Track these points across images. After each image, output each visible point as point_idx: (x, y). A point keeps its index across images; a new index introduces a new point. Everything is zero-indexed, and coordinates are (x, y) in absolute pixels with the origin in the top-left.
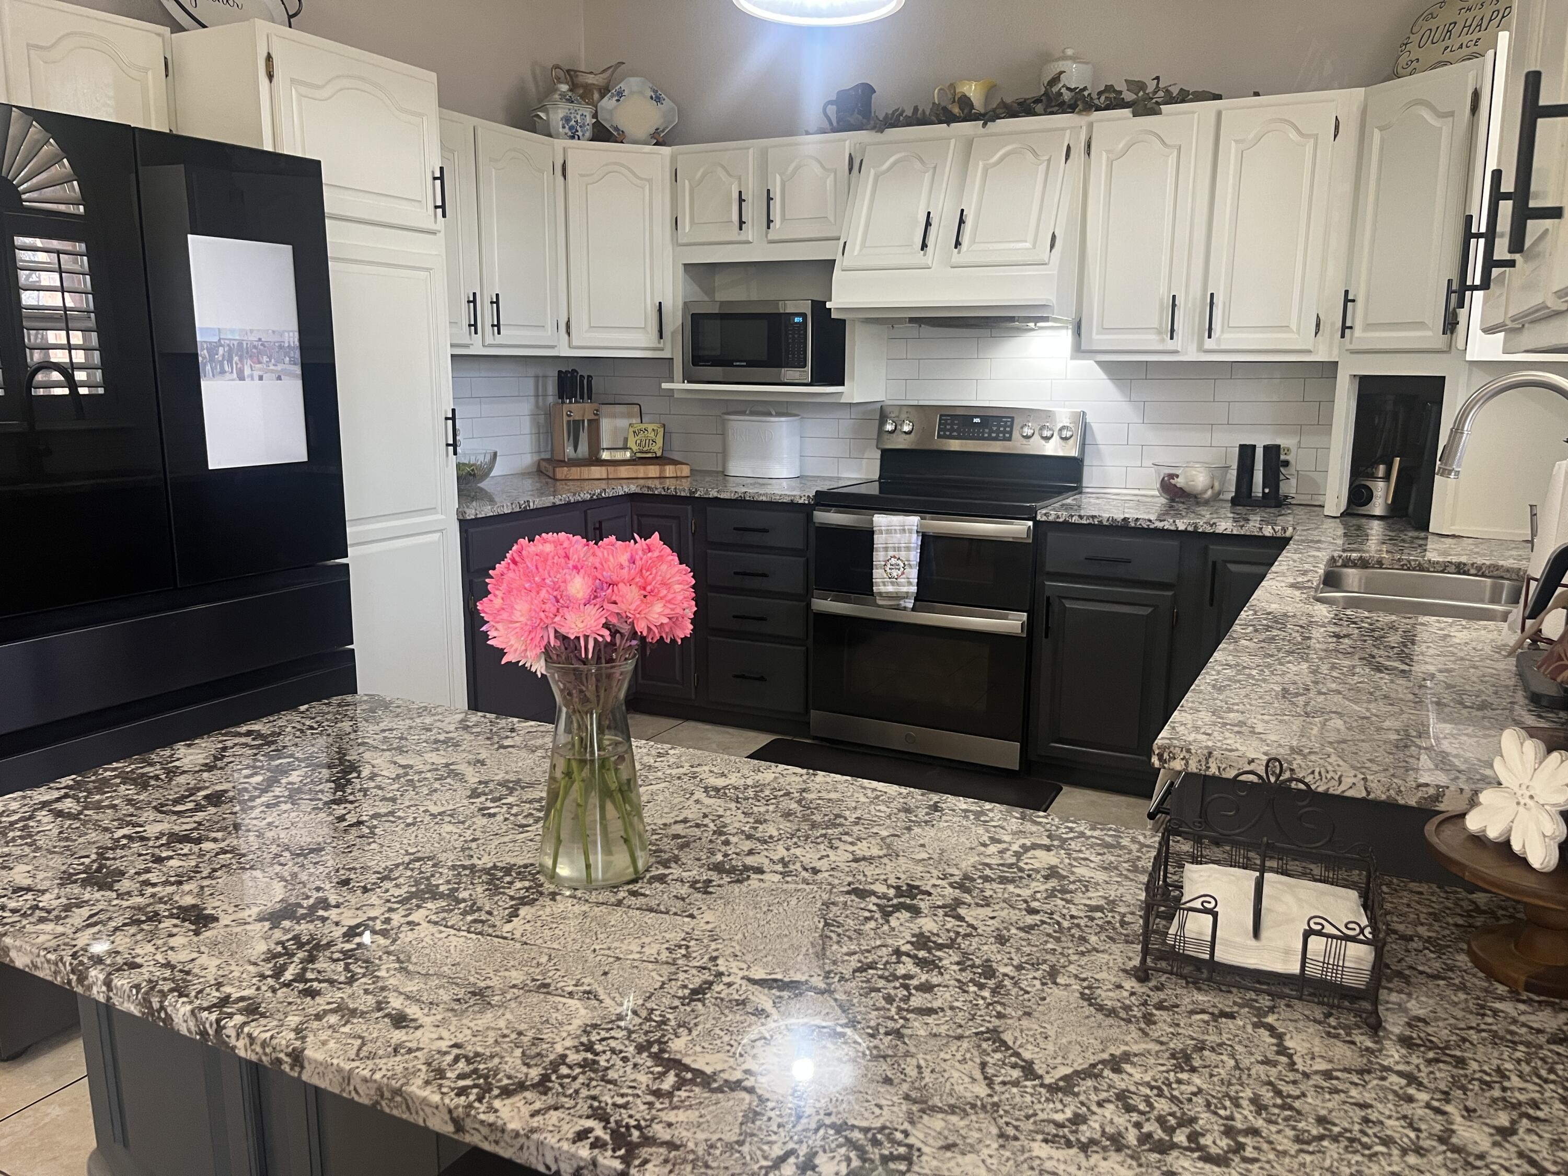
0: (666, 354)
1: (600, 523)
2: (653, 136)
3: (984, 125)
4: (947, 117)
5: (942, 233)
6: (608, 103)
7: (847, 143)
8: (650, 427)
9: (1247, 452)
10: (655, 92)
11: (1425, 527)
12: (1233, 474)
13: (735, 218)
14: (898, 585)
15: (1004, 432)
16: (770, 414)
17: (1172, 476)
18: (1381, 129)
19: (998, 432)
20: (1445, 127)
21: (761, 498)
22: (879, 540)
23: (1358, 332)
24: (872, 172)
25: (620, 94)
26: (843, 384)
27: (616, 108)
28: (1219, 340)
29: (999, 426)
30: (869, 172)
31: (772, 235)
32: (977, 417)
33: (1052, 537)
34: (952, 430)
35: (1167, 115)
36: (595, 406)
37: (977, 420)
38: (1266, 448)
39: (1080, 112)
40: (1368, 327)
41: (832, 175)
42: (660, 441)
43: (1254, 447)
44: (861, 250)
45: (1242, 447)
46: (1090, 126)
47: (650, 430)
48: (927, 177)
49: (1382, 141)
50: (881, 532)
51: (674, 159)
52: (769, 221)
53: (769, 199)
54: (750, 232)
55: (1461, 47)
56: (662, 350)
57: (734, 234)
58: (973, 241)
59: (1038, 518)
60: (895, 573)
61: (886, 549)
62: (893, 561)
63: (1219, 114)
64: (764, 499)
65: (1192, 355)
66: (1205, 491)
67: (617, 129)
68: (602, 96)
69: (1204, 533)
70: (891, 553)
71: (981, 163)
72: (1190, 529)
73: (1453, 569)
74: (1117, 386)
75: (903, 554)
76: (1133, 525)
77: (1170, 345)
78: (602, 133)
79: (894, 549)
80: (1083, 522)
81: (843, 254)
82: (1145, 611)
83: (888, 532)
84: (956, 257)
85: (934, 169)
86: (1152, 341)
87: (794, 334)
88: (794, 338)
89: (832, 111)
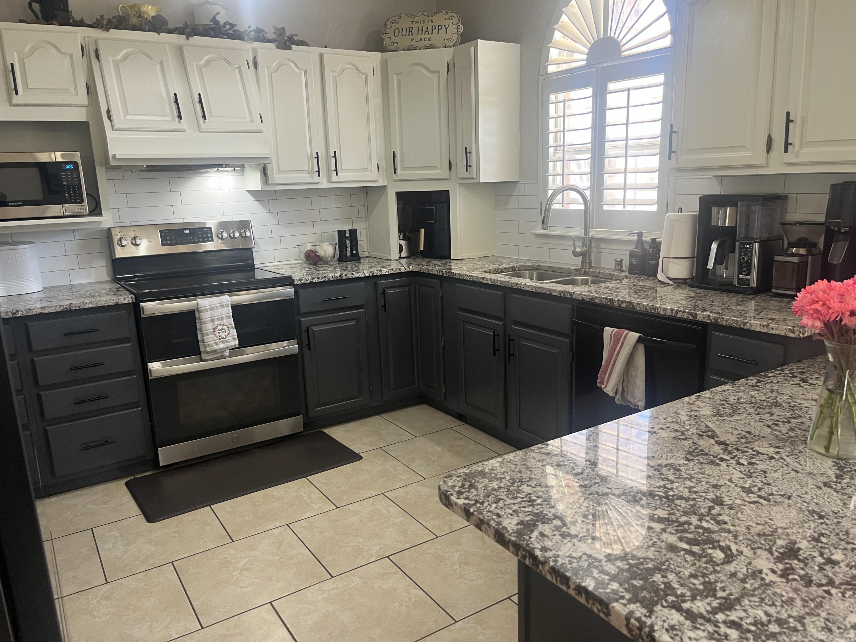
3: (188, 38)
5: (189, 107)
9: (341, 233)
11: (449, 257)
14: (227, 342)
16: (11, 244)
18: (396, 74)
19: (203, 238)
21: (87, 306)
22: (206, 316)
23: (399, 171)
24: (110, 59)
26: (100, 214)
28: (339, 177)
29: (203, 234)
30: (108, 61)
31: (16, 100)
32: (186, 229)
33: (301, 292)
34: (171, 240)
35: (295, 51)
37: (185, 232)
38: (350, 231)
39: (247, 41)
40: (404, 168)
41: (68, 58)
43: (345, 231)
44: (126, 116)
45: (339, 232)
46: (253, 47)
49: (398, 79)
50: (206, 310)
52: (14, 89)
53: (12, 71)
55: (421, 40)
59: (296, 283)
60: (223, 335)
61: (213, 321)
62: (220, 327)
63: (321, 56)
64: (90, 306)
69: (377, 276)
70: (217, 323)
71: (194, 63)
72: (371, 275)
75: (226, 321)
76: (345, 278)
77: (314, 179)
79: (219, 319)
80: (320, 280)
81: (110, 118)
82: (353, 323)
83: (211, 309)
84: (204, 126)
85: (161, 63)
86: (305, 178)
87: (67, 178)
88: (67, 181)
89: (37, 7)
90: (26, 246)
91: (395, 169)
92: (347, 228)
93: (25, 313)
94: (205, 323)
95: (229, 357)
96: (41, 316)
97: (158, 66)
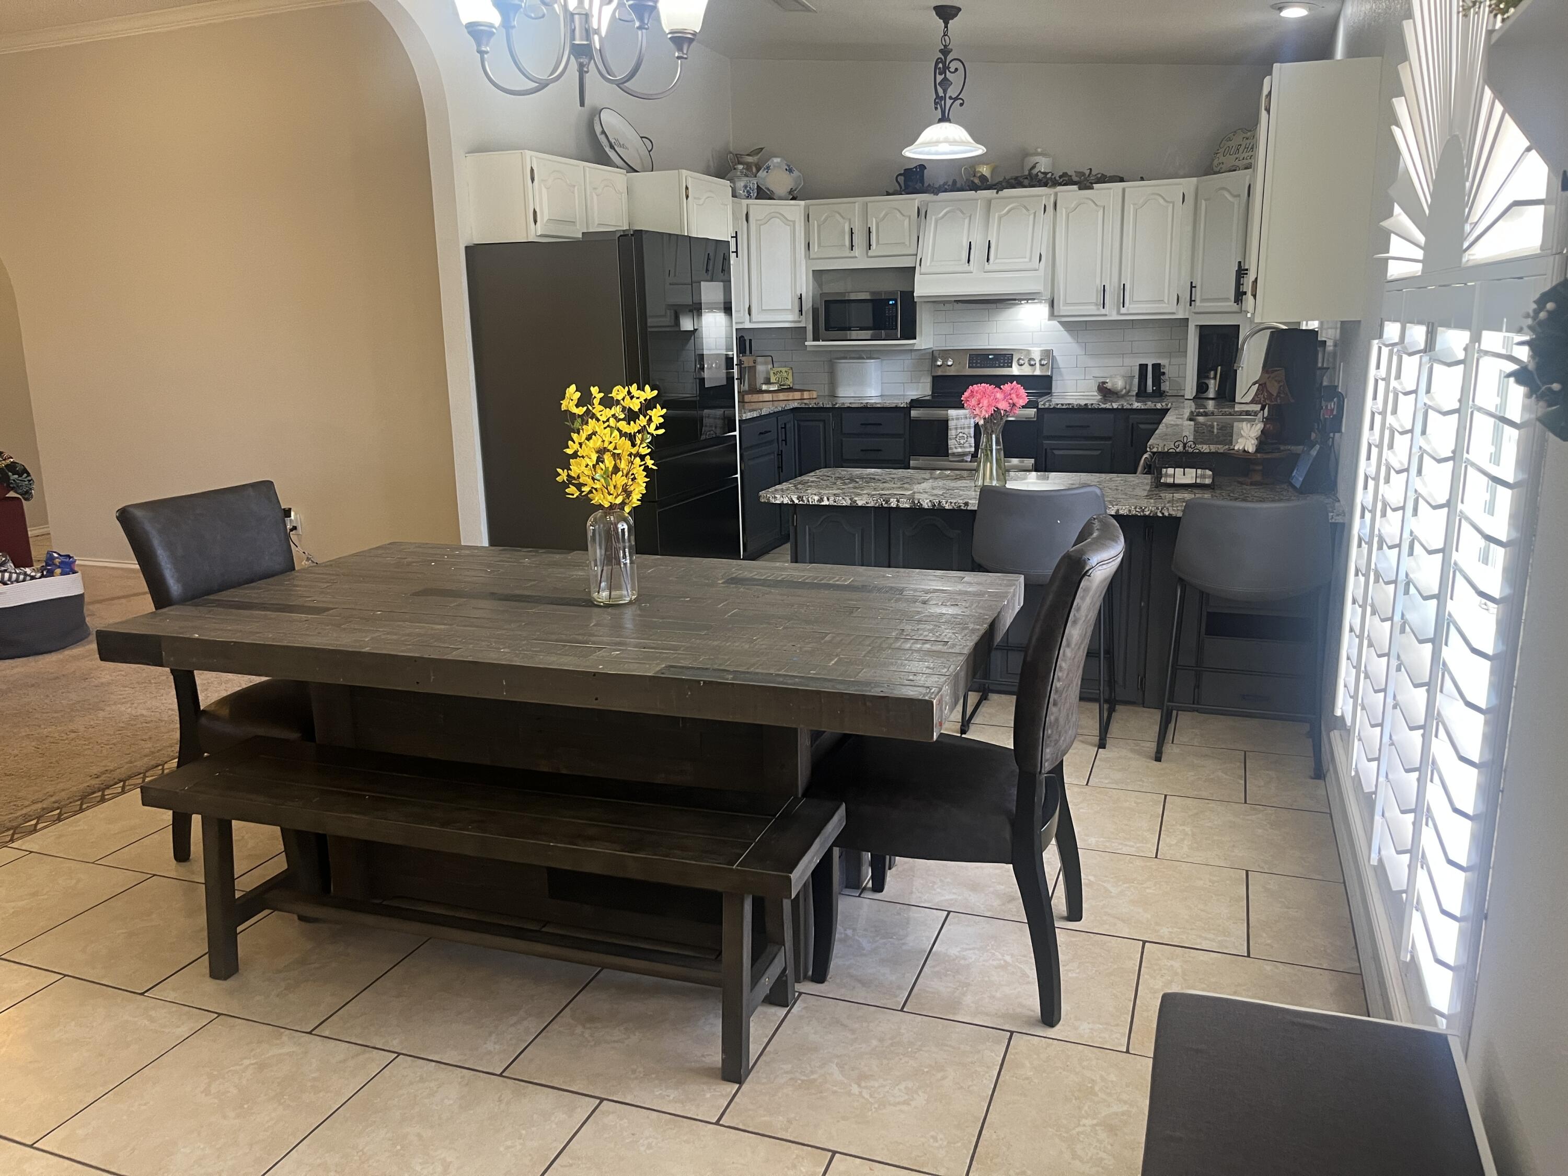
0: (802, 325)
1: (785, 424)
2: (791, 192)
3: (997, 193)
4: (975, 188)
5: (978, 253)
6: (762, 174)
7: (916, 201)
8: (784, 370)
9: (1143, 368)
10: (789, 166)
11: (1234, 401)
12: (1136, 381)
13: (847, 243)
14: (964, 447)
15: (1008, 363)
16: (863, 358)
17: (1104, 383)
18: (1205, 200)
19: (1004, 363)
20: (1235, 201)
22: (952, 424)
23: (1198, 303)
24: (933, 218)
25: (768, 168)
26: (916, 338)
27: (766, 176)
28: (1128, 309)
29: (1004, 360)
30: (932, 219)
31: (871, 253)
32: (989, 355)
33: (1046, 416)
34: (977, 363)
35: (1097, 190)
36: (754, 358)
37: (990, 357)
38: (1153, 365)
39: (1050, 187)
40: (1203, 300)
41: (908, 220)
42: (790, 377)
43: (1147, 365)
44: (931, 263)
45: (1140, 365)
46: (1056, 194)
47: (783, 371)
48: (967, 221)
49: (1206, 206)
50: (953, 419)
51: (807, 208)
52: (870, 245)
53: (870, 232)
54: (856, 252)
55: (1244, 158)
56: (800, 322)
57: (847, 253)
58: (996, 258)
59: (1040, 407)
60: (962, 442)
61: (956, 429)
62: (961, 435)
63: (1124, 190)
65: (1115, 317)
66: (1122, 390)
67: (768, 189)
68: (758, 170)
69: (1127, 409)
70: (959, 431)
71: (997, 214)
72: (1118, 408)
73: (1244, 413)
74: (1071, 335)
75: (966, 431)
76: (1090, 407)
77: (1103, 311)
78: (763, 194)
79: (961, 428)
80: (1064, 407)
81: (920, 265)
82: (1098, 452)
83: (956, 420)
84: (988, 267)
85: (970, 217)
86: (1092, 310)
87: (889, 311)
88: (889, 313)
89: (901, 179)
90: (873, 361)
91: (1191, 301)
92: (1150, 362)
93: (840, 405)
94: (951, 430)
96: (849, 409)
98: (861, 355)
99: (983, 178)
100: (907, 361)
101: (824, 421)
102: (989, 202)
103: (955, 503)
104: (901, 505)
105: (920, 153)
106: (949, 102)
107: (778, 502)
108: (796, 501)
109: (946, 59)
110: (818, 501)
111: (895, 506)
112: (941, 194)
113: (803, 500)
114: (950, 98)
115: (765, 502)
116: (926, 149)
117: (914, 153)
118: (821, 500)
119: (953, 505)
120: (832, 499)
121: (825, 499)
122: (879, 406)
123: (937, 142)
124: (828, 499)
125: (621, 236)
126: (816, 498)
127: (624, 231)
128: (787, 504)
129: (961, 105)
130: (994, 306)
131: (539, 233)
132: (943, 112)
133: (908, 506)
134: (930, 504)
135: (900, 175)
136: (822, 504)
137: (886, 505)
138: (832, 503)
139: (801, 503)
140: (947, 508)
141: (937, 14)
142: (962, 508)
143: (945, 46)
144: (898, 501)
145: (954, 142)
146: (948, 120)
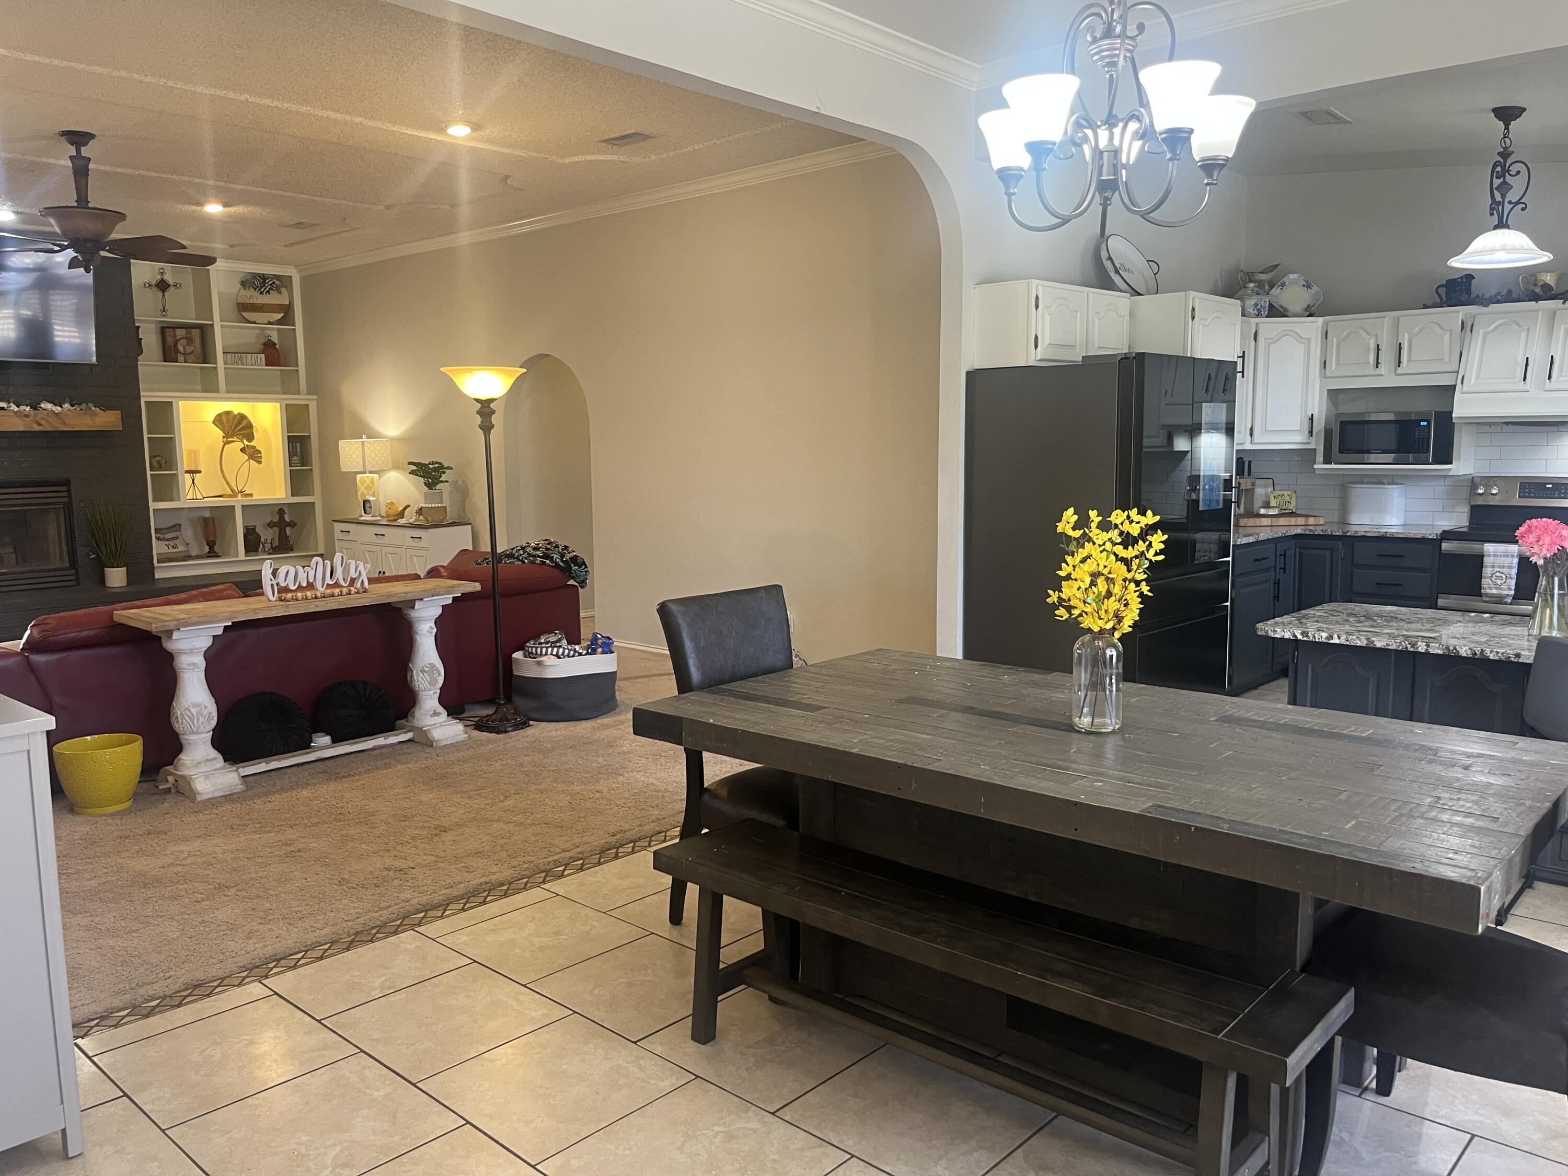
0: (1312, 446)
1: (1285, 551)
2: (1306, 310)
3: (1564, 303)
4: (1536, 298)
5: (1538, 369)
6: (1275, 291)
7: (1461, 314)
8: (1286, 493)
10: (1307, 282)
13: (1372, 358)
14: (1501, 589)
16: (1384, 484)
22: (1488, 560)
24: (1481, 332)
25: (1283, 285)
26: (1451, 463)
27: (1280, 293)
30: (1479, 333)
31: (1400, 371)
32: (1548, 483)
34: (1529, 493)
36: (1253, 480)
37: (1548, 486)
41: (1448, 333)
42: (1293, 501)
44: (1476, 380)
47: (1286, 495)
50: (1489, 555)
51: (1326, 324)
52: (1400, 362)
53: (1400, 348)
54: (1382, 369)
56: (1309, 443)
57: (1371, 370)
58: (1560, 375)
60: (1500, 582)
61: (1492, 567)
62: (1498, 574)
67: (1282, 307)
68: (1271, 288)
70: (1496, 570)
71: (1563, 327)
78: (1275, 311)
79: (1499, 567)
81: (1462, 383)
83: (1495, 556)
84: (1549, 386)
85: (1528, 330)
87: (1420, 433)
88: (1419, 435)
89: (1442, 291)
90: (1395, 486)
93: (1353, 534)
94: (1486, 567)
95: (1511, 604)
96: (1363, 538)
97: (1524, 335)
98: (1379, 480)
99: (1546, 287)
100: (1440, 488)
101: (1332, 549)
102: (1554, 313)
103: (1503, 653)
104: (1431, 651)
105: (1470, 263)
106: (1508, 207)
107: (1277, 636)
108: (1300, 637)
109: (1505, 162)
110: (1327, 638)
111: (1423, 651)
112: (1491, 306)
113: (1307, 636)
114: (1510, 202)
115: (1262, 636)
116: (1477, 258)
117: (1461, 263)
118: (1331, 637)
119: (1500, 655)
120: (1344, 637)
121: (1335, 636)
122: (1402, 536)
123: (1493, 251)
124: (1339, 638)
125: (1122, 359)
126: (1324, 635)
127: (1125, 354)
128: (1289, 639)
129: (1523, 209)
130: (1554, 428)
131: (1039, 358)
132: (1500, 218)
133: (1440, 652)
134: (1469, 652)
135: (1441, 286)
136: (1332, 642)
137: (1412, 649)
138: (1343, 641)
139: (1305, 639)
140: (1492, 657)
141: (1496, 116)
142: (1512, 659)
143: (1505, 149)
144: (1428, 646)
145: (1514, 250)
146: (1508, 227)
